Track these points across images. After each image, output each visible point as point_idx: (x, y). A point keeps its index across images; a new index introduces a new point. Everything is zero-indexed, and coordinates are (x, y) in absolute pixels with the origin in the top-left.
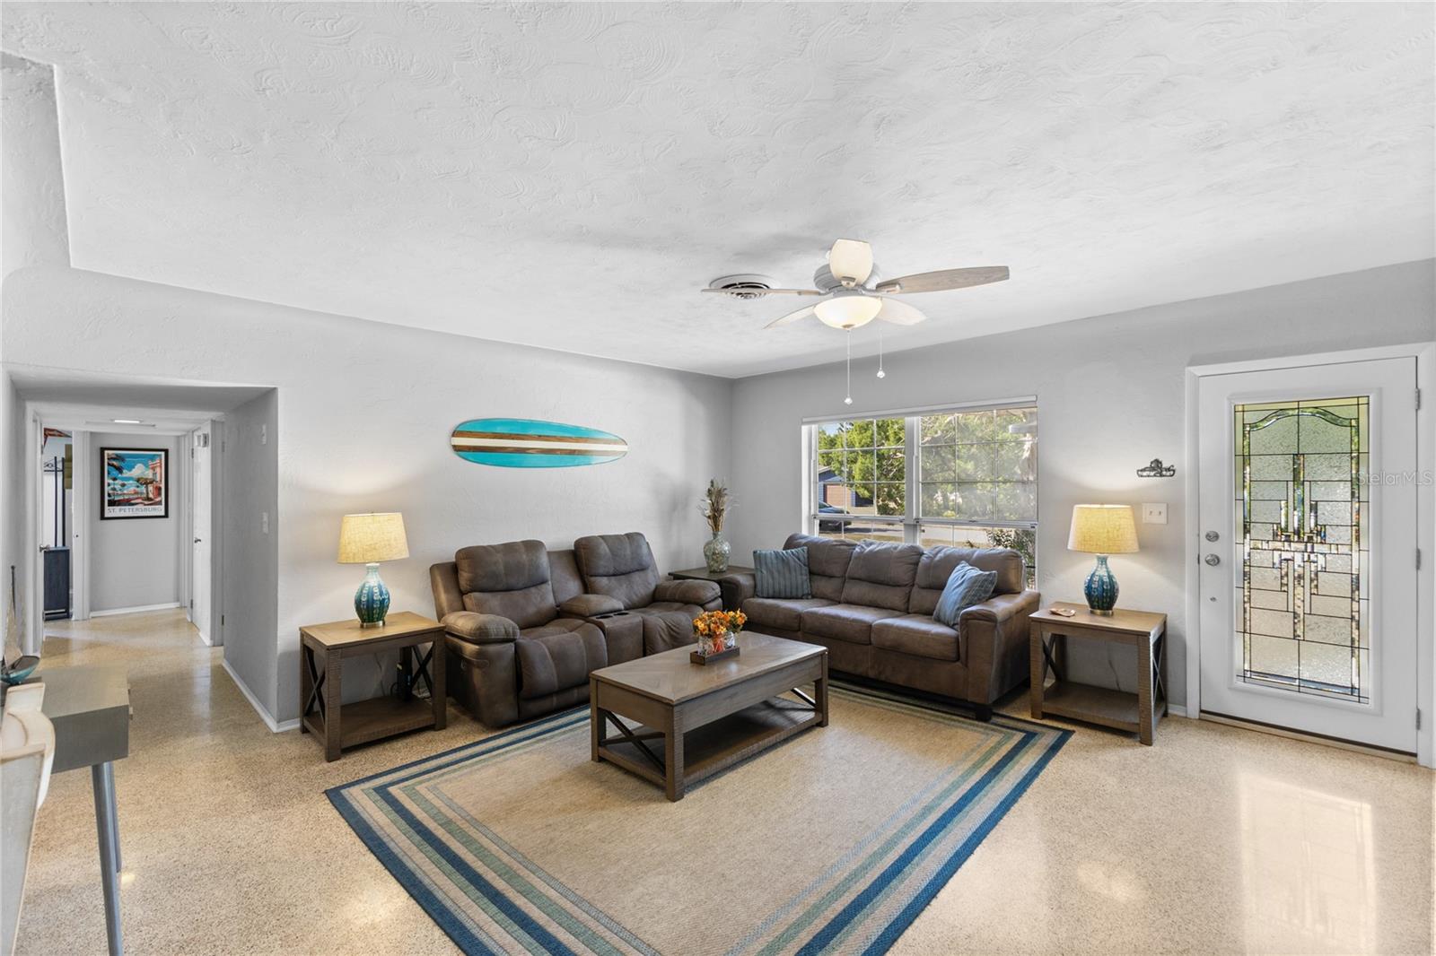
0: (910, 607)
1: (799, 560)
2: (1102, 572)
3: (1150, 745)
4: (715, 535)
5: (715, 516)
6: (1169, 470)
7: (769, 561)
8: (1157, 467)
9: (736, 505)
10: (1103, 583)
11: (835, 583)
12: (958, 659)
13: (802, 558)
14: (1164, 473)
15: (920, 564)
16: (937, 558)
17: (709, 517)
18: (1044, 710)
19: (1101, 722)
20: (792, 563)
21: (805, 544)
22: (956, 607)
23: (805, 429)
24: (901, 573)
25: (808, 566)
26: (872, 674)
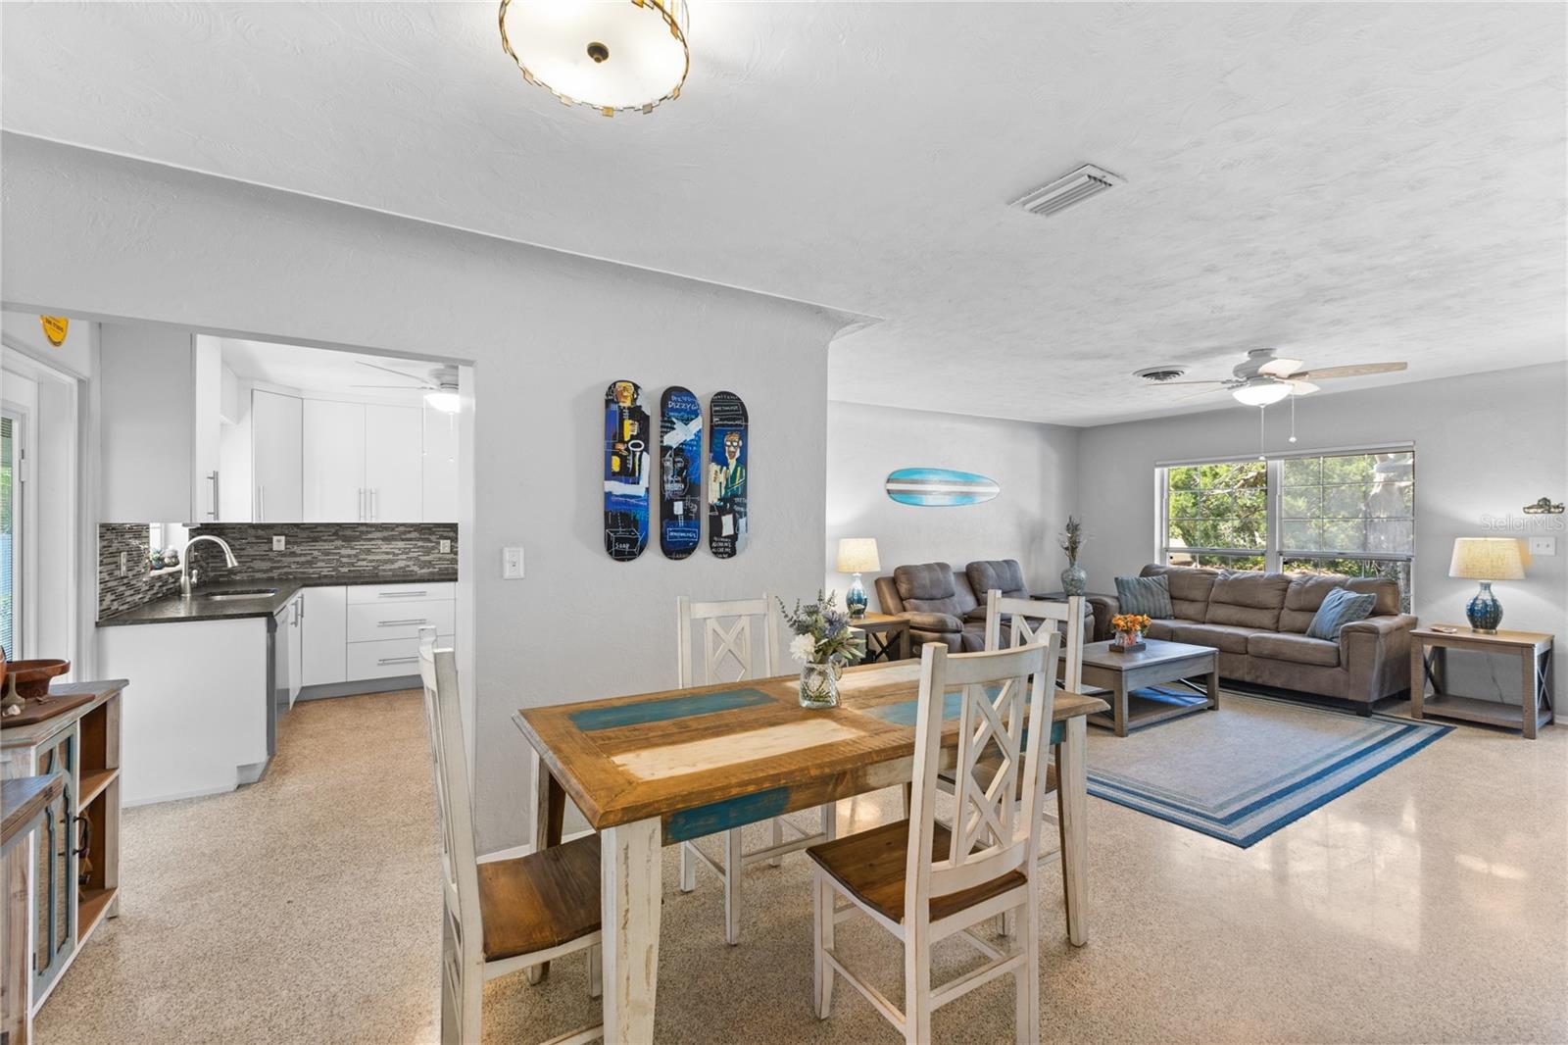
0: (1280, 626)
1: (1161, 585)
2: (1486, 596)
3: (1534, 739)
4: (1072, 565)
5: (1072, 549)
6: (1558, 507)
7: (1131, 586)
8: (1545, 505)
9: (1093, 538)
10: (1486, 605)
11: (1200, 606)
12: (1339, 664)
13: (1163, 584)
14: (1552, 510)
15: (1289, 590)
16: (1308, 585)
17: (1067, 549)
18: (1424, 711)
19: (1483, 721)
20: (1155, 589)
21: (1165, 573)
22: (1335, 623)
23: (1157, 471)
24: (1270, 597)
25: (1169, 591)
26: (1248, 678)
